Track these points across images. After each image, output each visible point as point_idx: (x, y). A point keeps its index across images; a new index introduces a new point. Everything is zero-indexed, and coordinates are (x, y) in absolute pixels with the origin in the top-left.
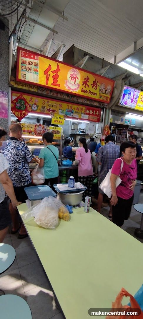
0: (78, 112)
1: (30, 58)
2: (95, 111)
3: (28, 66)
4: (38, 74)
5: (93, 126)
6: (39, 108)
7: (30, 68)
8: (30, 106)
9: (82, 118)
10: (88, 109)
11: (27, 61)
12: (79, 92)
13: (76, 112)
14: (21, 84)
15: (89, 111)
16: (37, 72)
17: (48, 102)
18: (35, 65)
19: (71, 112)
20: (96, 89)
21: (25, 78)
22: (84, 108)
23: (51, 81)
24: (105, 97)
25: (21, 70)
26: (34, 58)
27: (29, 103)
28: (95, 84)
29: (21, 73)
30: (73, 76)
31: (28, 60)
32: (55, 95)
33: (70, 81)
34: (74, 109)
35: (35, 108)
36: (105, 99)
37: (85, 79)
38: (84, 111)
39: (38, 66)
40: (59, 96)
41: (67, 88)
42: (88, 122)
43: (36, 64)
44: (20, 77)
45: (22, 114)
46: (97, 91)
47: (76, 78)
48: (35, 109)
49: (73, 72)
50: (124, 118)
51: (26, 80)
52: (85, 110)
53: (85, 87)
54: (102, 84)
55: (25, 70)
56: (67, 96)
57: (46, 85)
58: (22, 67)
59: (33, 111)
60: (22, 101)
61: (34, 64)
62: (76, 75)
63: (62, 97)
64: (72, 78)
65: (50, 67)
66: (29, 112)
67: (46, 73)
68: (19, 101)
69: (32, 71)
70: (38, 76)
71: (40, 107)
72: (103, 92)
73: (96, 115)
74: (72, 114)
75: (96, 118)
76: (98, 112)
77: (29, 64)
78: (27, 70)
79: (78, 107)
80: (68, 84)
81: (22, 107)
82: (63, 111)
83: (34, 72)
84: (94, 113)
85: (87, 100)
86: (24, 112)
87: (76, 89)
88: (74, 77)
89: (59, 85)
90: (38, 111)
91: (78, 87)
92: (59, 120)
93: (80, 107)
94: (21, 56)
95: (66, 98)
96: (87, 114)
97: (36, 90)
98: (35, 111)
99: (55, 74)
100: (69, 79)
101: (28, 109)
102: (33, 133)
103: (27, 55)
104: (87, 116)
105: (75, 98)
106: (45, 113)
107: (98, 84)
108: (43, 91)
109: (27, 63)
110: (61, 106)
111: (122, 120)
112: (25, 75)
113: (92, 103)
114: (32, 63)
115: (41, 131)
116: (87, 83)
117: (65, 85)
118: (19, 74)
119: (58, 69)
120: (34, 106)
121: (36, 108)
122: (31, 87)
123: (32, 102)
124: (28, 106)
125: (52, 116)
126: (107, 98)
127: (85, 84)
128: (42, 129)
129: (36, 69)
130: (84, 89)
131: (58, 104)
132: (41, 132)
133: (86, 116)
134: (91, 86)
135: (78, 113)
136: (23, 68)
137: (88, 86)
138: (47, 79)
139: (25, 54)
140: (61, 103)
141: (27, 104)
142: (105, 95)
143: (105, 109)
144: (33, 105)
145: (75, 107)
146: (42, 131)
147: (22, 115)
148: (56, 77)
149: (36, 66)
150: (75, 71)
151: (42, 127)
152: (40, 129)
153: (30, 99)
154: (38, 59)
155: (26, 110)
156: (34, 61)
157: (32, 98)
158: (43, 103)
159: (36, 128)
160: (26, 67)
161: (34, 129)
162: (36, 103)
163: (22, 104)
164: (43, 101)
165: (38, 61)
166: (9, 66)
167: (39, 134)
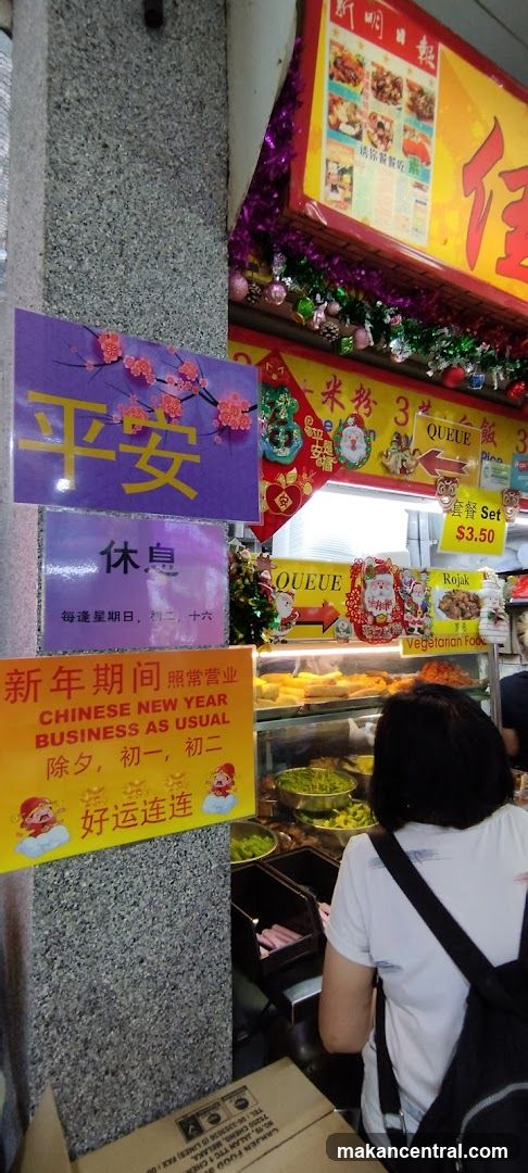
1: (390, 44)
3: (372, 105)
4: (426, 176)
6: (375, 449)
7: (381, 125)
8: (326, 436)
11: (369, 69)
16: (421, 166)
18: (413, 107)
21: (348, 200)
23: (495, 237)
25: (325, 128)
26: (410, 54)
27: (323, 413)
29: (323, 153)
31: (372, 56)
35: (353, 448)
39: (431, 118)
43: (422, 100)
44: (316, 185)
45: (280, 490)
48: (351, 455)
51: (354, 213)
55: (352, 131)
57: (467, 270)
58: (334, 102)
59: (342, 472)
60: (282, 397)
61: (406, 95)
65: (495, 141)
66: (320, 478)
67: (473, 176)
69: (396, 151)
70: (429, 196)
71: (384, 440)
77: (380, 91)
78: (364, 135)
81: (277, 444)
82: (498, 466)
83: (406, 161)
86: (291, 476)
90: (374, 467)
92: (478, 524)
94: (334, 18)
98: (355, 465)
99: (520, 194)
101: (315, 449)
102: (344, 623)
103: (368, 18)
106: (410, 478)
109: (369, 80)
110: (489, 436)
112: (346, 177)
114: (396, 84)
115: (388, 604)
118: (310, 158)
120: (353, 432)
121: (361, 452)
123: (336, 406)
124: (318, 435)
125: (445, 500)
128: (393, 597)
129: (417, 140)
132: (388, 614)
136: (341, 112)
138: (477, 225)
139: (360, 5)
140: (490, 418)
141: (308, 419)
144: (345, 425)
146: (394, 603)
147: (277, 500)
149: (420, 116)
151: (390, 578)
152: (381, 594)
153: (328, 384)
154: (432, 65)
155: (304, 462)
156: (410, 71)
157: (340, 384)
158: (401, 418)
159: (359, 588)
160: (361, 113)
161: (348, 595)
162: (362, 411)
163: (284, 423)
164: (398, 401)
165: (431, 83)
166: (226, 104)
167: (380, 625)
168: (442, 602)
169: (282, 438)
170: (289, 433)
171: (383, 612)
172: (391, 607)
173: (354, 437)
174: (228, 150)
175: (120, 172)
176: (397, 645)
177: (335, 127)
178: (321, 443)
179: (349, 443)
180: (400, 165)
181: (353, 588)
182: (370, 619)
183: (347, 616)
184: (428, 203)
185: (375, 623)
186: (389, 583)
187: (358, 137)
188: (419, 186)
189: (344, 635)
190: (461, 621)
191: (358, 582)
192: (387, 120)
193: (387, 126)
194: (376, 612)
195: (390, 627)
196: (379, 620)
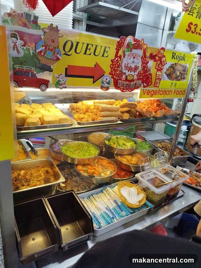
102: (107, 77)
115: (136, 68)
125: (187, 2)
128: (140, 65)
132: (135, 75)
146: (140, 69)
151: (140, 52)
152: (133, 62)
159: (120, 57)
161: (112, 61)
167: (130, 81)
168: (167, 70)
171: (132, 73)
172: (137, 71)
181: (116, 56)
182: (124, 77)
183: (110, 74)
185: (126, 80)
186: (139, 56)
189: (106, 85)
190: (174, 82)
191: (120, 53)
194: (128, 73)
195: (135, 82)
196: (129, 78)
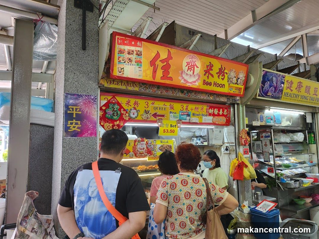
0: (198, 113)
1: (131, 45)
2: (221, 110)
3: (127, 56)
4: (141, 65)
5: (220, 132)
6: (139, 114)
8: (127, 113)
9: (203, 122)
10: (211, 107)
11: (126, 50)
12: (200, 86)
13: (194, 114)
14: (115, 83)
15: (213, 110)
17: (153, 104)
18: (137, 54)
19: (187, 114)
20: (223, 79)
21: (123, 74)
22: (205, 107)
23: (160, 73)
24: (237, 88)
25: (117, 62)
26: (136, 45)
27: (126, 107)
28: (221, 72)
29: (117, 67)
30: (190, 64)
31: (127, 48)
32: (165, 93)
33: (186, 71)
34: (190, 111)
35: (134, 114)
36: (237, 92)
37: (207, 66)
38: (205, 111)
39: (141, 55)
40: (170, 93)
41: (182, 81)
42: (213, 127)
43: (139, 52)
44: (116, 73)
45: (115, 125)
46: (225, 82)
47: (195, 66)
48: (134, 116)
49: (190, 58)
50: (263, 115)
51: (125, 76)
52: (207, 109)
53: (208, 77)
54: (231, 70)
55: (123, 61)
56: (181, 93)
57: (153, 80)
58: (119, 58)
59: (131, 120)
60: (115, 106)
61: (135, 52)
62: (194, 62)
63: (175, 94)
64: (190, 67)
65: (158, 55)
66: (125, 121)
67: (153, 63)
68: (111, 106)
69: (133, 63)
71: (142, 112)
72: (233, 81)
73: (223, 115)
74: (188, 118)
75: (223, 120)
76: (226, 111)
77: (129, 53)
78: (126, 61)
79: (197, 107)
80: (184, 76)
82: (175, 114)
83: (136, 64)
84: (221, 113)
85: (209, 95)
86: (118, 122)
87: (195, 82)
88: (191, 66)
89: (171, 79)
90: (139, 118)
91: (198, 79)
92: (169, 128)
93: (200, 106)
94: (118, 44)
95: (180, 95)
96: (210, 115)
97: (136, 89)
98: (134, 118)
99: (165, 63)
100: (185, 68)
101: (124, 116)
102: (132, 153)
103: (126, 42)
104: (211, 117)
105: (193, 94)
106: (149, 120)
107: (226, 71)
108: (148, 88)
109: (127, 52)
110: (172, 108)
111: (262, 119)
112: (123, 70)
113: (218, 99)
114: (133, 51)
115: (143, 149)
116: (211, 72)
117: (180, 78)
118: (114, 68)
119: (170, 57)
121: (136, 115)
122: (129, 85)
123: (129, 106)
124: (125, 112)
125: (160, 124)
126: (240, 89)
127: (207, 74)
129: (138, 59)
130: (207, 80)
131: (168, 104)
133: (210, 119)
134: (216, 76)
135: (198, 115)
136: (121, 59)
137: (213, 76)
138: (155, 72)
139: (124, 40)
140: (172, 104)
141: (122, 109)
142: (236, 86)
143: (236, 106)
144: (131, 110)
145: (191, 106)
146: (146, 148)
148: (166, 68)
149: (138, 55)
150: (192, 58)
152: (142, 146)
153: (127, 102)
154: (141, 46)
155: (121, 119)
156: (136, 48)
157: (130, 101)
158: (147, 106)
159: (136, 145)
160: (125, 58)
161: (133, 147)
162: (136, 106)
163: (116, 111)
164: (145, 103)
165: (141, 49)
166: (98, 59)
167: (141, 154)
168: (160, 148)
169: (115, 114)
170: (117, 113)
171: (142, 150)
172: (144, 150)
173: (134, 112)
174: (98, 68)
175: (78, 77)
176: (146, 158)
177: (120, 62)
178: (125, 114)
179: (132, 114)
180: (135, 65)
181: (134, 145)
182: (139, 152)
184: (142, 70)
185: (140, 153)
186: (144, 144)
187: (125, 62)
188: (140, 68)
189: (132, 156)
192: (131, 58)
193: (131, 59)
194: (140, 151)
195: (144, 154)
196: (141, 153)
